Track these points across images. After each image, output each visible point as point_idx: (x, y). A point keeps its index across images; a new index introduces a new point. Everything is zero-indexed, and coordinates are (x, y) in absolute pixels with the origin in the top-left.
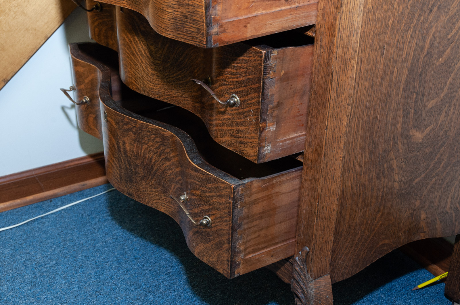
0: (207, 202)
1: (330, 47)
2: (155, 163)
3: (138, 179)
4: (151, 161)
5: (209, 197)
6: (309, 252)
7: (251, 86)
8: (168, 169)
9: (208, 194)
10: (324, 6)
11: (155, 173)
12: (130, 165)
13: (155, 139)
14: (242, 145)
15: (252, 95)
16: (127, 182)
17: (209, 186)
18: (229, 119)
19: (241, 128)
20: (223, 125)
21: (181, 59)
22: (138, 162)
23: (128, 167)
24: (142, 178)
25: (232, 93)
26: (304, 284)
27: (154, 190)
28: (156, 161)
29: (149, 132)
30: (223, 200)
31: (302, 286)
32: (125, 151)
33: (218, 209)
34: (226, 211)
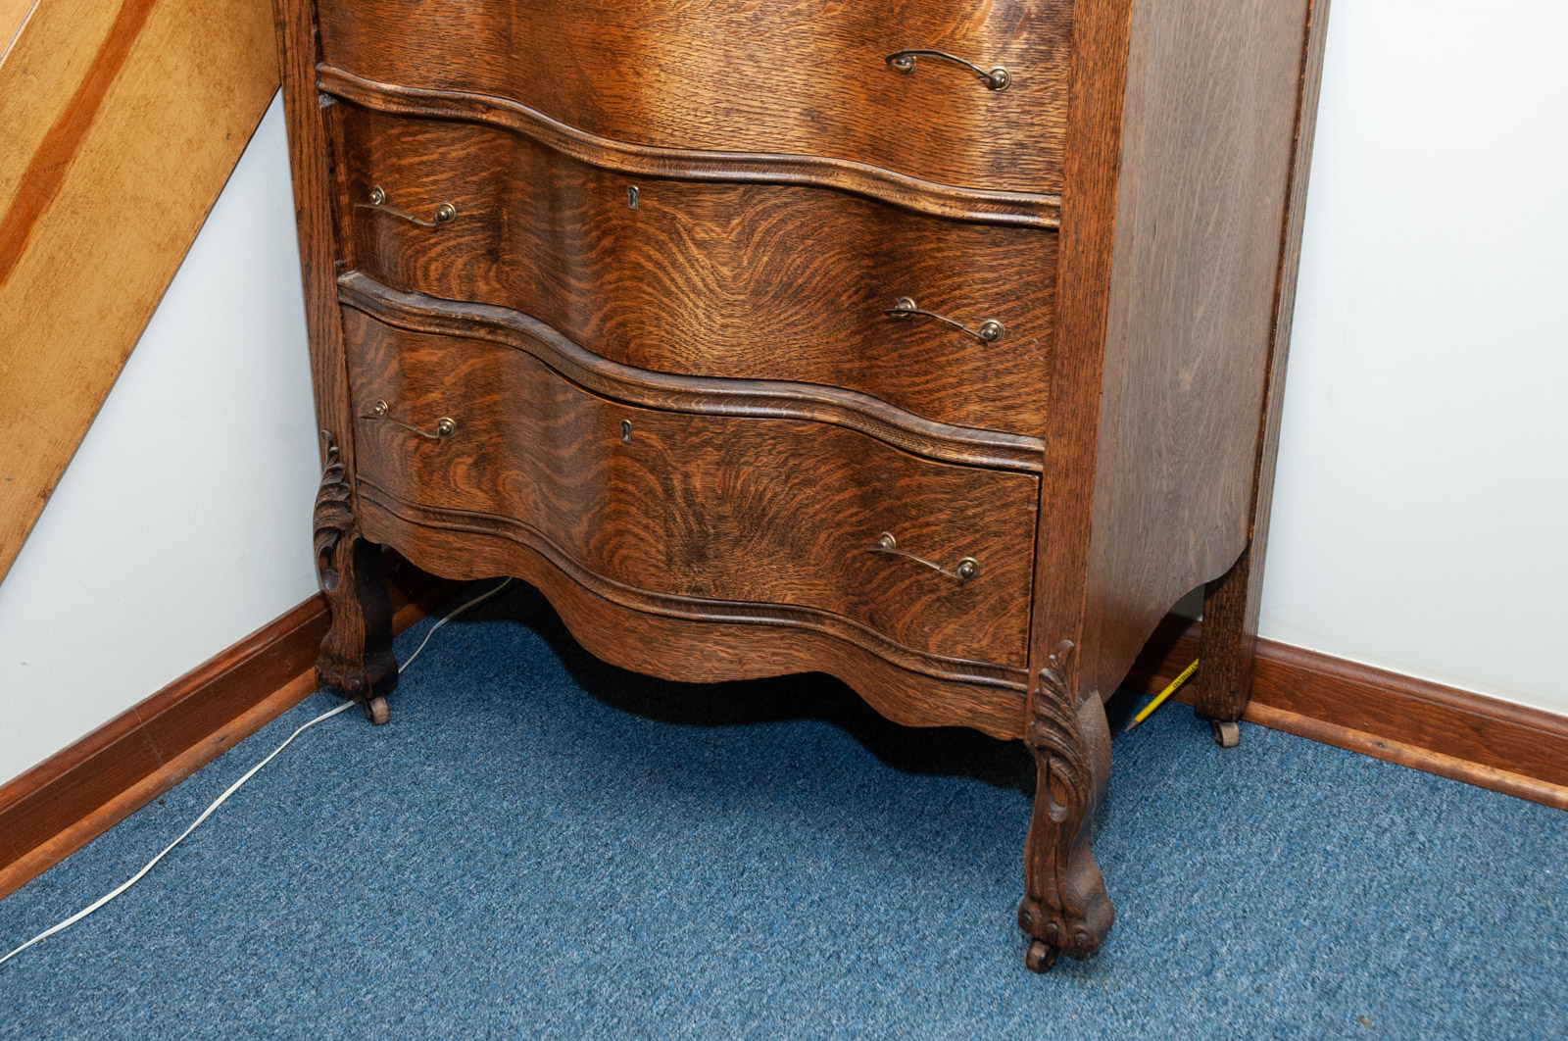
0: (971, 528)
1: (1102, 240)
2: (771, 500)
3: (722, 548)
4: (761, 499)
5: (974, 516)
6: (1073, 648)
7: (1033, 296)
8: (807, 505)
9: (970, 512)
10: (1079, 169)
11: (770, 523)
12: (700, 523)
13: (774, 447)
14: (1012, 412)
15: (1037, 312)
16: (688, 564)
17: (977, 493)
18: (977, 369)
19: (1008, 379)
20: (961, 383)
21: (800, 281)
22: (727, 510)
23: (695, 527)
24: (736, 543)
25: (986, 317)
26: (1068, 719)
27: (766, 561)
28: (776, 495)
29: (760, 435)
30: (1013, 511)
31: (1064, 724)
33: (997, 534)
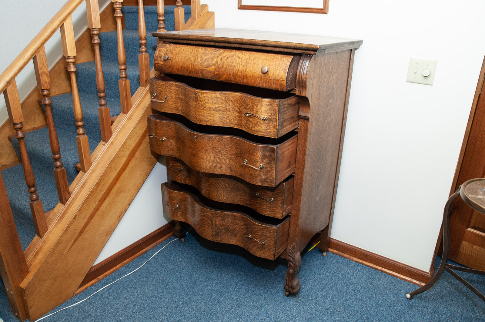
0: (265, 236)
2: (230, 226)
3: (222, 234)
4: (229, 226)
5: (265, 234)
6: (295, 245)
8: (237, 228)
9: (264, 233)
11: (230, 230)
12: (218, 229)
13: (231, 218)
14: (275, 214)
15: (280, 198)
16: (216, 236)
17: (265, 230)
18: (269, 206)
19: (275, 208)
20: (266, 208)
22: (223, 228)
23: (217, 230)
24: (224, 233)
25: (271, 198)
26: (293, 256)
27: (229, 237)
28: (231, 226)
29: (229, 215)
30: (272, 234)
31: (293, 257)
32: (216, 225)
33: (269, 237)
34: (273, 237)
